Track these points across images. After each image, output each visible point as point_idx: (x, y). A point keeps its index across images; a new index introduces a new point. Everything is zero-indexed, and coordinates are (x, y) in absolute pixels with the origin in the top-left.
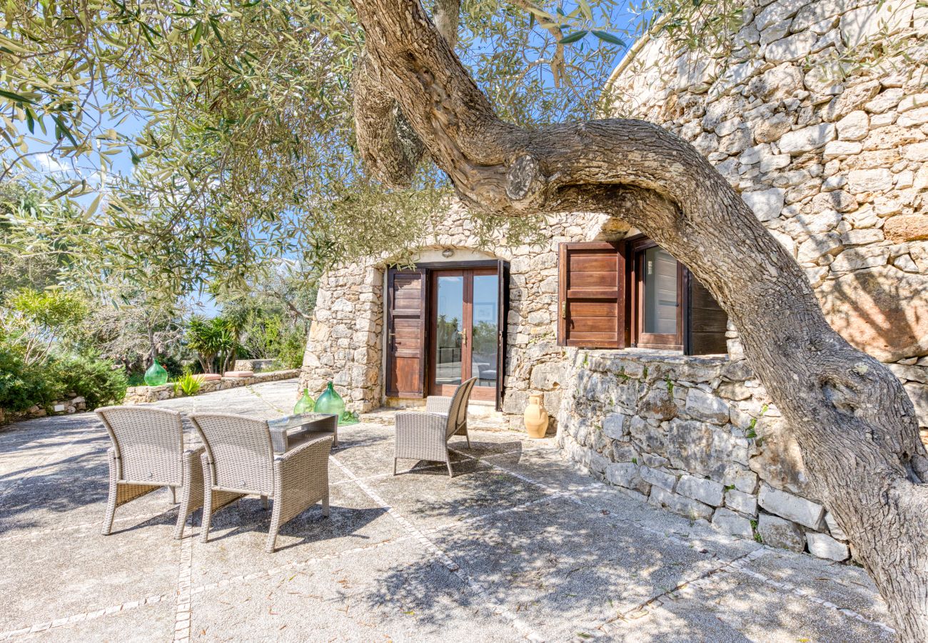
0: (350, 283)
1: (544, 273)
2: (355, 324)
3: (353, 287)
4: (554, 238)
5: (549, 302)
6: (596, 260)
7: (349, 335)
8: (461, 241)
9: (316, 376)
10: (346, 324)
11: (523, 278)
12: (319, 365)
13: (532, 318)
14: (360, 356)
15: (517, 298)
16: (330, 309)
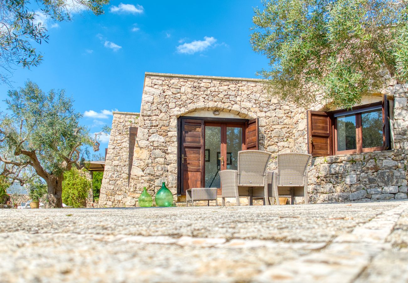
0: (161, 125)
1: (274, 127)
2: (167, 150)
3: (163, 127)
4: (277, 110)
5: (278, 141)
6: (321, 119)
7: (163, 156)
8: (229, 106)
9: (142, 181)
10: (160, 149)
11: (263, 128)
12: (143, 175)
13: (270, 149)
14: (173, 169)
15: (262, 139)
16: (148, 140)
